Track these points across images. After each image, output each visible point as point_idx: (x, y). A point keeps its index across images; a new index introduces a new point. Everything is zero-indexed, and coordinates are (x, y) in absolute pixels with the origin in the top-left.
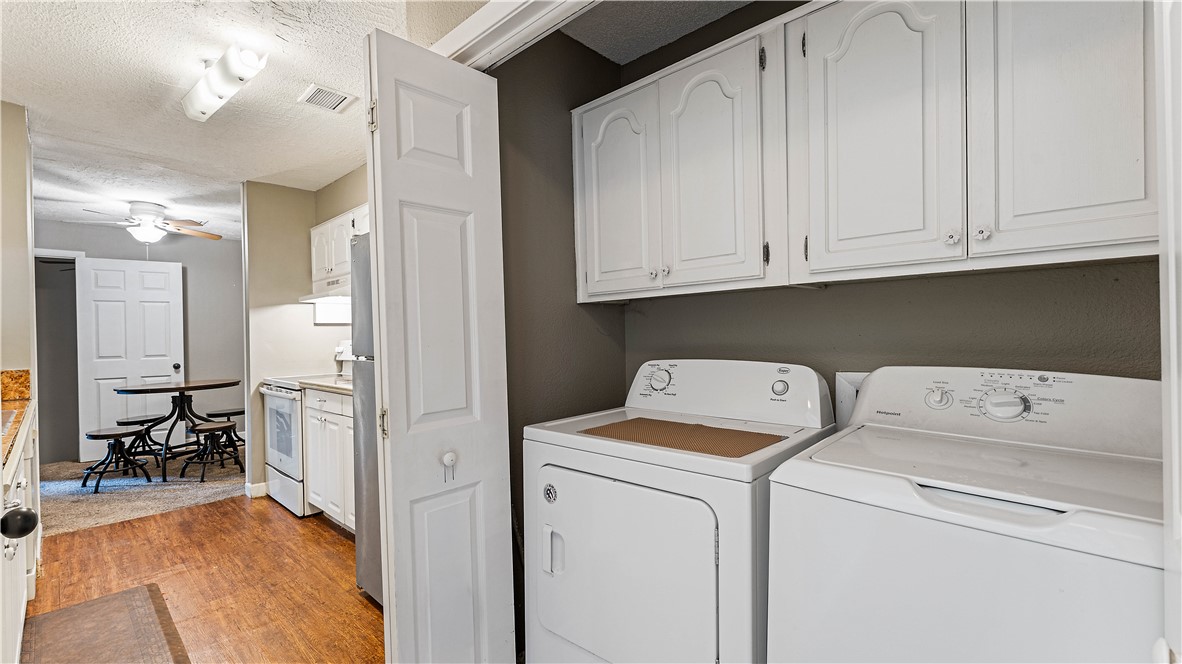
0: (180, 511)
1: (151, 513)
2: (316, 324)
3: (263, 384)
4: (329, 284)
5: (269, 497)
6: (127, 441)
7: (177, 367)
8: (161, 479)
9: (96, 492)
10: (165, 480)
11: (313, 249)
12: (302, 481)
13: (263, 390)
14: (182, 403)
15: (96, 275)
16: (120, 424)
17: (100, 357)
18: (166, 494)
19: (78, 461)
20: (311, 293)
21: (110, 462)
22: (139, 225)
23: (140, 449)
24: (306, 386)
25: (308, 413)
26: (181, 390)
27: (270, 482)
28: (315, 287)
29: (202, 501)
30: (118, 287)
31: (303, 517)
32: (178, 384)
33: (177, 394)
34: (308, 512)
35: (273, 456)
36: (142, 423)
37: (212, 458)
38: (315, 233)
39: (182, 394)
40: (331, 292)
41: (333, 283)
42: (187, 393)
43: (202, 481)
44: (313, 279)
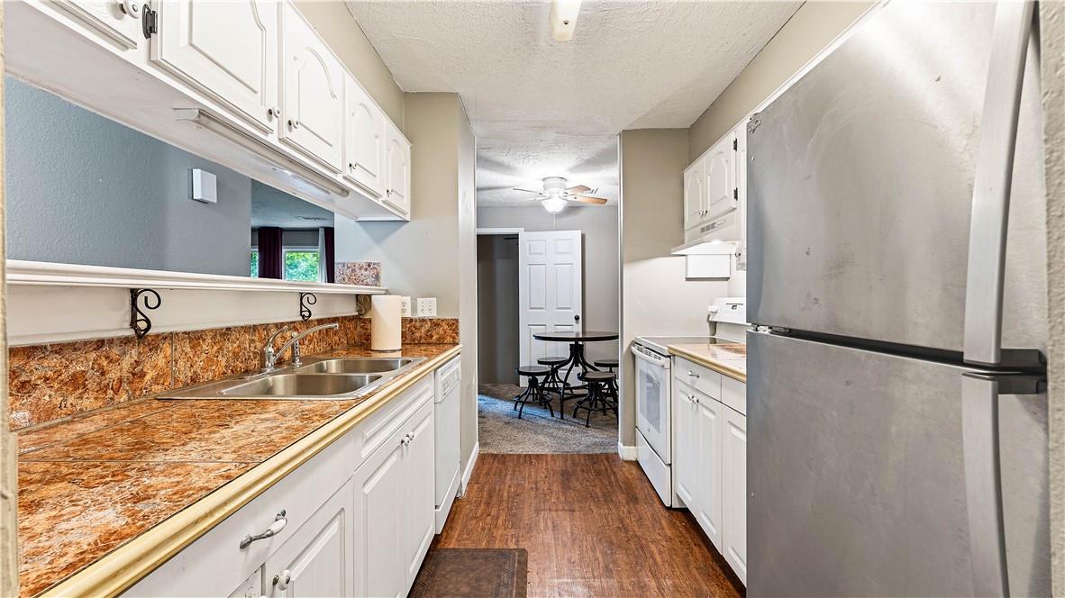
0: (565, 457)
1: (546, 451)
2: (688, 279)
3: (634, 343)
4: (703, 230)
5: (637, 464)
6: (541, 379)
7: (577, 318)
8: (559, 417)
9: (520, 417)
10: (562, 418)
11: (686, 193)
12: (671, 464)
13: (634, 349)
14: (577, 351)
15: (530, 245)
16: (540, 362)
17: (532, 308)
18: (560, 434)
19: (518, 385)
20: (683, 243)
21: (530, 394)
22: (549, 198)
23: (551, 385)
24: (675, 353)
25: (677, 386)
26: (576, 340)
27: (639, 447)
28: (687, 236)
29: (583, 449)
30: (541, 254)
31: (670, 509)
32: (578, 334)
33: (573, 343)
34: (676, 505)
35: (642, 421)
36: (552, 363)
37: (596, 407)
38: (689, 174)
39: (577, 343)
40: (705, 238)
41: (708, 228)
42: (580, 343)
43: (587, 426)
44: (686, 228)
